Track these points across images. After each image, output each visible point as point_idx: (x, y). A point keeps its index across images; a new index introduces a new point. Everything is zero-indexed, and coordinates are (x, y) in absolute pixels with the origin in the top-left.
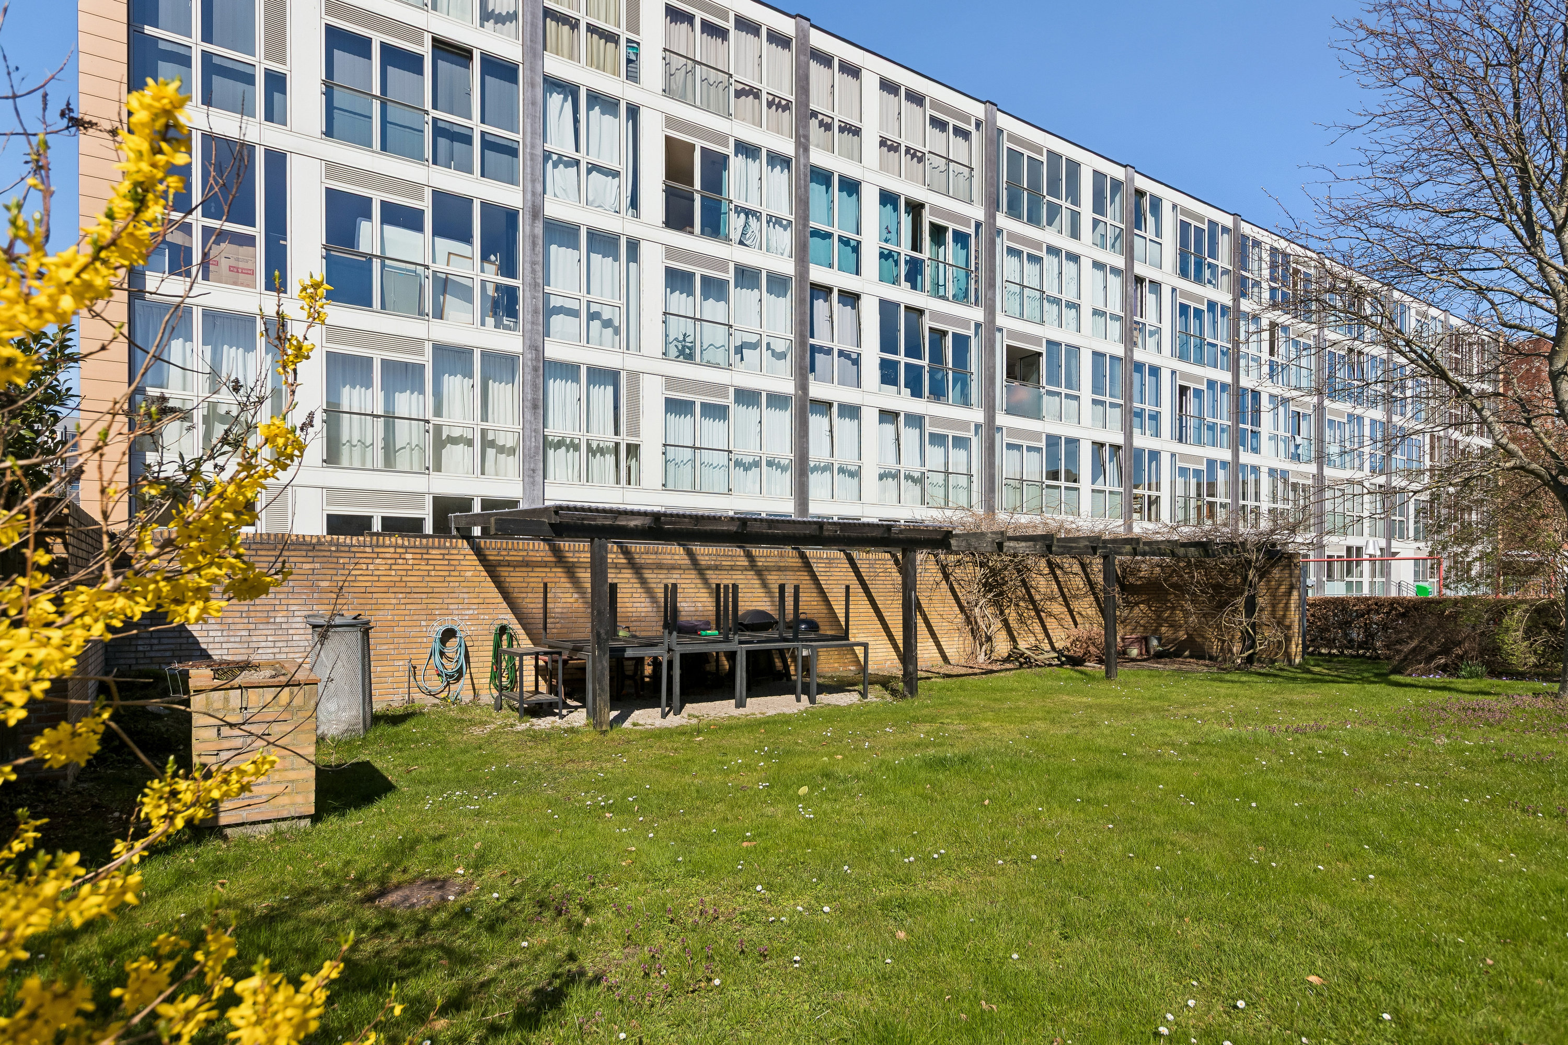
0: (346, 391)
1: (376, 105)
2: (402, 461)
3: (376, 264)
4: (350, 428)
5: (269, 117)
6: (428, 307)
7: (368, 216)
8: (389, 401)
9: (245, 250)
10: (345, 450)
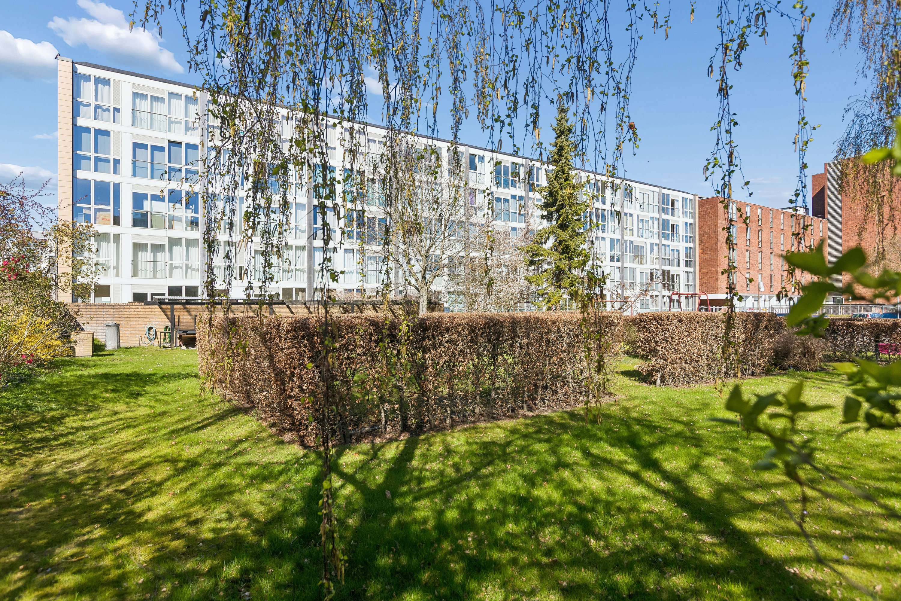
0: (140, 253)
1: (149, 165)
2: (159, 274)
3: (149, 214)
4: (141, 265)
5: (115, 173)
6: (167, 226)
7: (147, 199)
8: (155, 257)
9: (107, 213)
10: (140, 272)
